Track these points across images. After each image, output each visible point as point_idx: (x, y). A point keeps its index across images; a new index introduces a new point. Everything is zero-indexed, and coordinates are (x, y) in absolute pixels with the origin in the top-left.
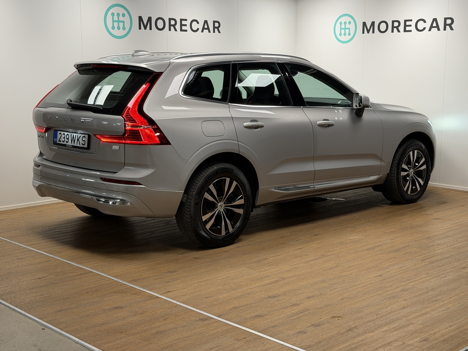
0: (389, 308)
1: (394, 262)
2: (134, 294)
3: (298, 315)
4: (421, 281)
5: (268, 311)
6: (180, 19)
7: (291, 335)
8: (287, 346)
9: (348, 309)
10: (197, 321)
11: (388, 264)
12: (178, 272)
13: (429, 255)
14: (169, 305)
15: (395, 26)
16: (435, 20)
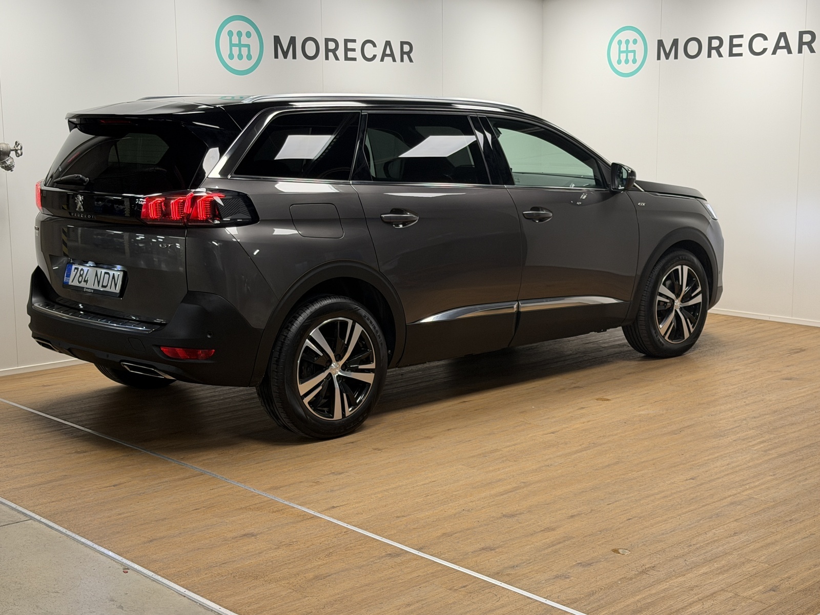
0: (710, 534)
1: (716, 455)
2: (275, 512)
3: (554, 547)
4: (763, 487)
5: (503, 540)
6: (345, 40)
7: (543, 580)
8: (537, 601)
9: (638, 535)
10: (382, 557)
11: (706, 458)
12: (347, 474)
13: (776, 443)
14: (334, 530)
15: (713, 45)
16: (783, 35)
